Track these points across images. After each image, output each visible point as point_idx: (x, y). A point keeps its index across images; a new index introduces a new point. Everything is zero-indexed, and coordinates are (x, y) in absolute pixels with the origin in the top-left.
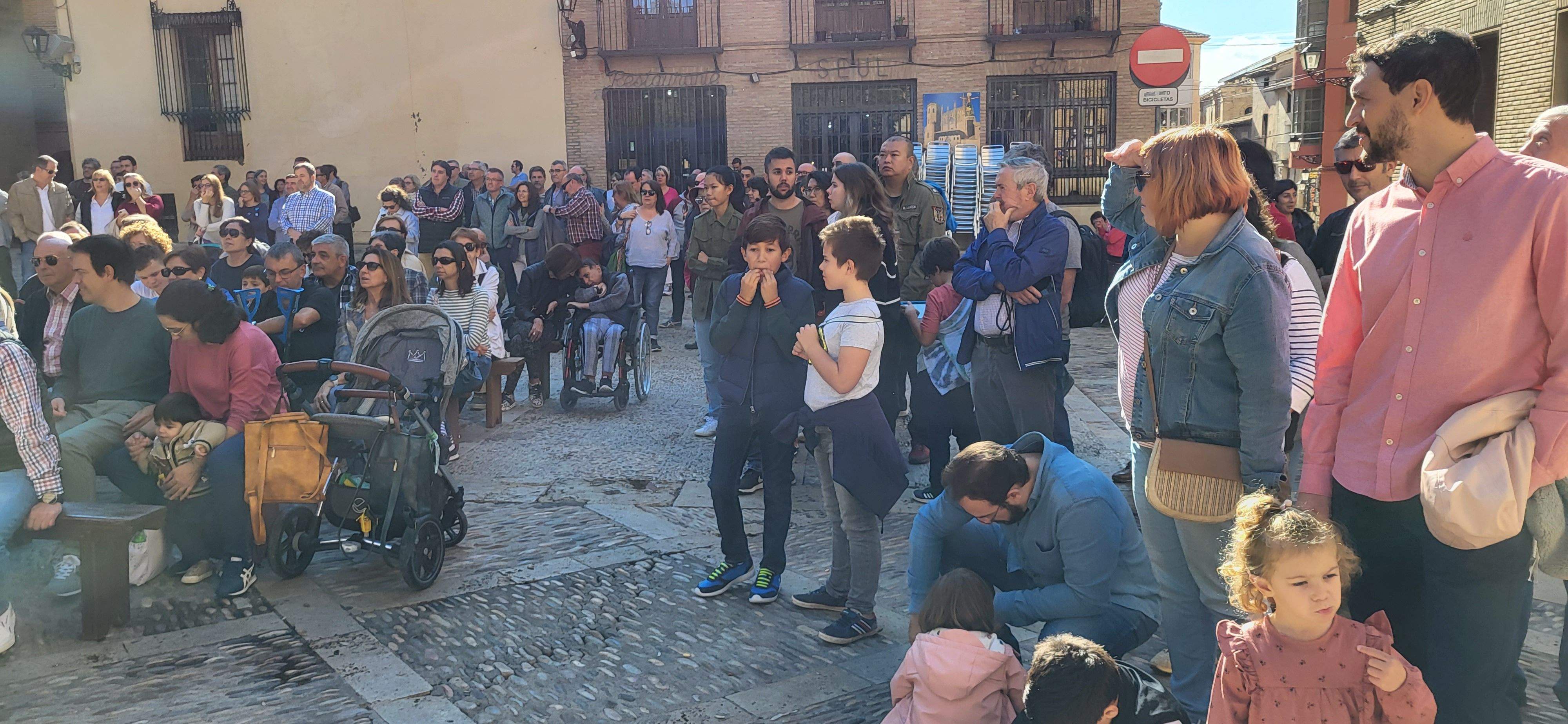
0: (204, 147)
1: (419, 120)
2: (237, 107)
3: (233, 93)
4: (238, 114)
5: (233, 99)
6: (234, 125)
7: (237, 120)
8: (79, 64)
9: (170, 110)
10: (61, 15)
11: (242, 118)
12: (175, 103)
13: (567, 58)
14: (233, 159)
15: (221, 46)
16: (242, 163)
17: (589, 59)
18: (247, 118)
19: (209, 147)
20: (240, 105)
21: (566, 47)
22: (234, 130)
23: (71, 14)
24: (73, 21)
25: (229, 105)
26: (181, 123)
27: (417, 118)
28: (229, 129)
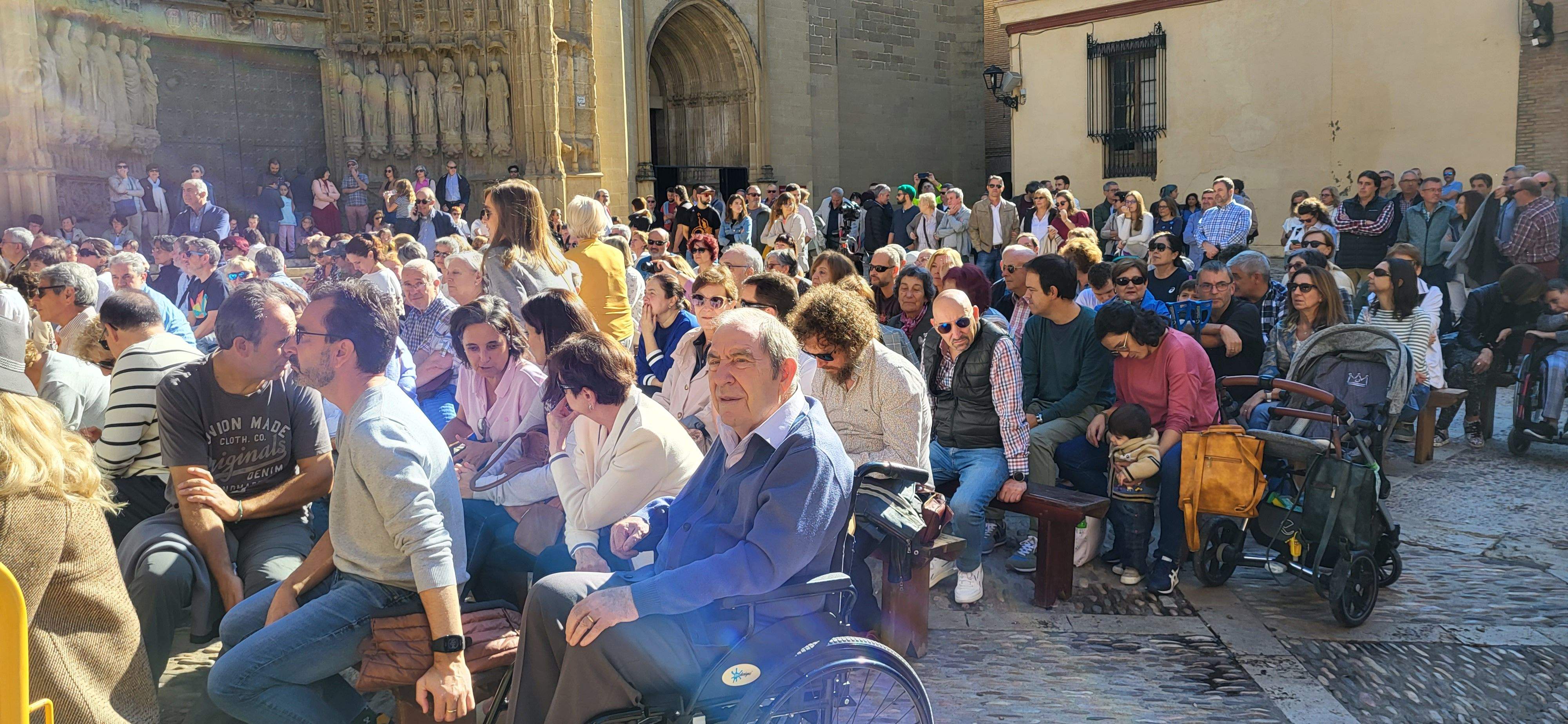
0: (1121, 165)
1: (1338, 129)
2: (1155, 126)
3: (1152, 113)
4: (1153, 133)
5: (1152, 118)
6: (1150, 142)
7: (1153, 138)
8: (1024, 96)
9: (1095, 133)
10: (1014, 54)
11: (1158, 137)
12: (1100, 126)
13: (1526, 48)
14: (1147, 175)
15: (1146, 70)
16: (1154, 179)
17: (1555, 47)
18: (1163, 136)
19: (1126, 165)
20: (1157, 124)
21: (1525, 35)
22: (1150, 147)
23: (1022, 52)
24: (1023, 58)
25: (1147, 125)
26: (1104, 144)
27: (1336, 127)
28: (1145, 147)
